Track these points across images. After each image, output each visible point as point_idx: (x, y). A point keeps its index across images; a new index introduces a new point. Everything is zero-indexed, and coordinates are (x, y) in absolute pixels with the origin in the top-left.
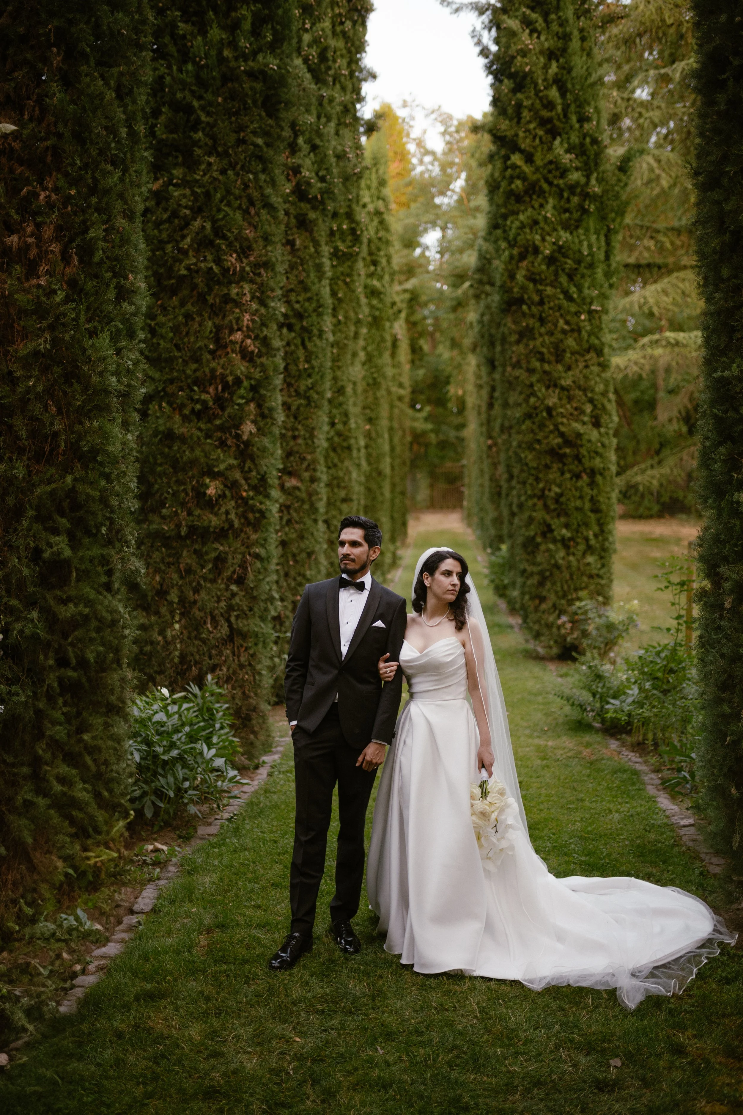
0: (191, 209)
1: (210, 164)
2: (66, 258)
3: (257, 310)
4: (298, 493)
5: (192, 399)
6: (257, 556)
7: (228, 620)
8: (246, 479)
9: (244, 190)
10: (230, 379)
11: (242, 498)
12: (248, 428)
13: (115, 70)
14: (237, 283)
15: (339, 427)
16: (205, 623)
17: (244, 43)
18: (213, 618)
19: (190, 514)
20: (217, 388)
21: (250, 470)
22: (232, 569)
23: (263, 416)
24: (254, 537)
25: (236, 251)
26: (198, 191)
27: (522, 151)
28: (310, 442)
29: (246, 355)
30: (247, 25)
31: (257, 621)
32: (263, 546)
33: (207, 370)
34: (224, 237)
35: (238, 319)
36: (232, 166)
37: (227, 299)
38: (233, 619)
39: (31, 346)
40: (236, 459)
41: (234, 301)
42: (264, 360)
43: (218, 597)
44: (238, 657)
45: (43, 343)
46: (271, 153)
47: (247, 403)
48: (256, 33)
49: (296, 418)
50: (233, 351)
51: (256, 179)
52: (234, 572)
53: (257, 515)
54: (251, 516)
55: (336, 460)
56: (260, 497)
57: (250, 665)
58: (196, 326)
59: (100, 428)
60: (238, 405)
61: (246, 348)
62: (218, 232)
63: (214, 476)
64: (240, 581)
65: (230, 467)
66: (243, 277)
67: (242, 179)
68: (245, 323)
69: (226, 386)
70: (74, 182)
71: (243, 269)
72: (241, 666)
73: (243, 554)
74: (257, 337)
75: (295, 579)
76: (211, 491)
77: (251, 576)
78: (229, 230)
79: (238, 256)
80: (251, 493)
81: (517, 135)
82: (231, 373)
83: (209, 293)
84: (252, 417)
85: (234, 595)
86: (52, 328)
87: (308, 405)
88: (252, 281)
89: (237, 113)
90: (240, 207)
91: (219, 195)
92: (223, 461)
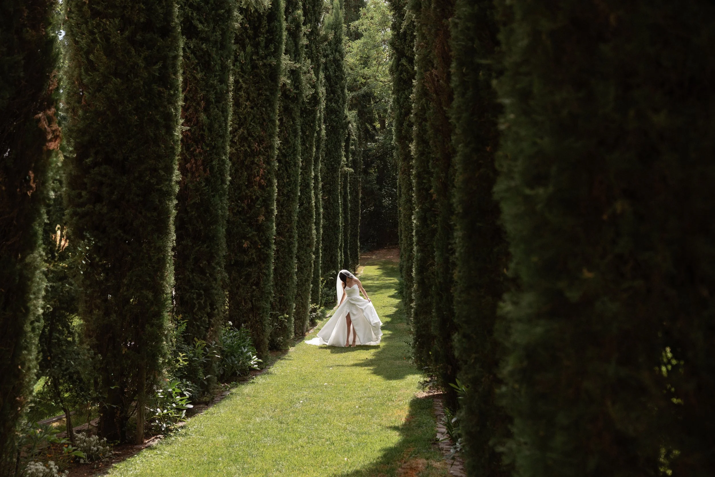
0: (238, 124)
1: (246, 105)
2: (205, 170)
3: (266, 168)
4: (283, 244)
5: (238, 206)
6: (265, 274)
7: (251, 301)
8: (260, 241)
9: (261, 115)
10: (254, 197)
11: (258, 248)
12: (262, 218)
13: (221, 104)
14: (258, 156)
15: (306, 205)
16: (241, 302)
17: (261, 52)
18: (245, 300)
19: (236, 255)
20: (248, 201)
21: (262, 236)
22: (253, 279)
23: (268, 212)
24: (263, 265)
25: (257, 142)
26: (241, 117)
27: (407, 57)
28: (289, 218)
29: (261, 187)
30: (263, 44)
31: (264, 302)
32: (267, 269)
33: (244, 193)
34: (252, 136)
35: (258, 172)
36: (256, 105)
37: (253, 163)
38: (253, 301)
39: (193, 201)
40: (256, 231)
41: (256, 163)
42: (268, 189)
43: (247, 291)
44: (256, 318)
45: (197, 200)
46: (273, 97)
47: (261, 207)
48: (267, 47)
49: (282, 206)
50: (255, 185)
51: (266, 110)
52: (254, 281)
53: (265, 256)
54: (262, 257)
55: (304, 223)
56: (266, 248)
57: (260, 321)
58: (240, 174)
59: (216, 228)
60: (257, 208)
61: (261, 183)
62: (249, 134)
63: (246, 239)
64: (257, 284)
65: (253, 235)
66: (259, 153)
67: (260, 111)
68: (261, 173)
69: (252, 200)
70: (207, 146)
71: (260, 150)
72: (257, 322)
73: (258, 273)
74: (266, 179)
75: (280, 287)
76: (245, 245)
77: (262, 282)
78: (255, 133)
79: (259, 144)
80: (262, 246)
81: (404, 48)
82: (255, 195)
83: (245, 160)
84: (263, 213)
85: (254, 290)
86: (200, 194)
87: (288, 199)
88: (264, 155)
89: (258, 83)
90: (259, 123)
91: (250, 119)
92: (251, 232)
